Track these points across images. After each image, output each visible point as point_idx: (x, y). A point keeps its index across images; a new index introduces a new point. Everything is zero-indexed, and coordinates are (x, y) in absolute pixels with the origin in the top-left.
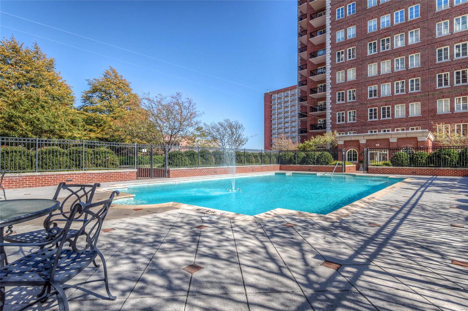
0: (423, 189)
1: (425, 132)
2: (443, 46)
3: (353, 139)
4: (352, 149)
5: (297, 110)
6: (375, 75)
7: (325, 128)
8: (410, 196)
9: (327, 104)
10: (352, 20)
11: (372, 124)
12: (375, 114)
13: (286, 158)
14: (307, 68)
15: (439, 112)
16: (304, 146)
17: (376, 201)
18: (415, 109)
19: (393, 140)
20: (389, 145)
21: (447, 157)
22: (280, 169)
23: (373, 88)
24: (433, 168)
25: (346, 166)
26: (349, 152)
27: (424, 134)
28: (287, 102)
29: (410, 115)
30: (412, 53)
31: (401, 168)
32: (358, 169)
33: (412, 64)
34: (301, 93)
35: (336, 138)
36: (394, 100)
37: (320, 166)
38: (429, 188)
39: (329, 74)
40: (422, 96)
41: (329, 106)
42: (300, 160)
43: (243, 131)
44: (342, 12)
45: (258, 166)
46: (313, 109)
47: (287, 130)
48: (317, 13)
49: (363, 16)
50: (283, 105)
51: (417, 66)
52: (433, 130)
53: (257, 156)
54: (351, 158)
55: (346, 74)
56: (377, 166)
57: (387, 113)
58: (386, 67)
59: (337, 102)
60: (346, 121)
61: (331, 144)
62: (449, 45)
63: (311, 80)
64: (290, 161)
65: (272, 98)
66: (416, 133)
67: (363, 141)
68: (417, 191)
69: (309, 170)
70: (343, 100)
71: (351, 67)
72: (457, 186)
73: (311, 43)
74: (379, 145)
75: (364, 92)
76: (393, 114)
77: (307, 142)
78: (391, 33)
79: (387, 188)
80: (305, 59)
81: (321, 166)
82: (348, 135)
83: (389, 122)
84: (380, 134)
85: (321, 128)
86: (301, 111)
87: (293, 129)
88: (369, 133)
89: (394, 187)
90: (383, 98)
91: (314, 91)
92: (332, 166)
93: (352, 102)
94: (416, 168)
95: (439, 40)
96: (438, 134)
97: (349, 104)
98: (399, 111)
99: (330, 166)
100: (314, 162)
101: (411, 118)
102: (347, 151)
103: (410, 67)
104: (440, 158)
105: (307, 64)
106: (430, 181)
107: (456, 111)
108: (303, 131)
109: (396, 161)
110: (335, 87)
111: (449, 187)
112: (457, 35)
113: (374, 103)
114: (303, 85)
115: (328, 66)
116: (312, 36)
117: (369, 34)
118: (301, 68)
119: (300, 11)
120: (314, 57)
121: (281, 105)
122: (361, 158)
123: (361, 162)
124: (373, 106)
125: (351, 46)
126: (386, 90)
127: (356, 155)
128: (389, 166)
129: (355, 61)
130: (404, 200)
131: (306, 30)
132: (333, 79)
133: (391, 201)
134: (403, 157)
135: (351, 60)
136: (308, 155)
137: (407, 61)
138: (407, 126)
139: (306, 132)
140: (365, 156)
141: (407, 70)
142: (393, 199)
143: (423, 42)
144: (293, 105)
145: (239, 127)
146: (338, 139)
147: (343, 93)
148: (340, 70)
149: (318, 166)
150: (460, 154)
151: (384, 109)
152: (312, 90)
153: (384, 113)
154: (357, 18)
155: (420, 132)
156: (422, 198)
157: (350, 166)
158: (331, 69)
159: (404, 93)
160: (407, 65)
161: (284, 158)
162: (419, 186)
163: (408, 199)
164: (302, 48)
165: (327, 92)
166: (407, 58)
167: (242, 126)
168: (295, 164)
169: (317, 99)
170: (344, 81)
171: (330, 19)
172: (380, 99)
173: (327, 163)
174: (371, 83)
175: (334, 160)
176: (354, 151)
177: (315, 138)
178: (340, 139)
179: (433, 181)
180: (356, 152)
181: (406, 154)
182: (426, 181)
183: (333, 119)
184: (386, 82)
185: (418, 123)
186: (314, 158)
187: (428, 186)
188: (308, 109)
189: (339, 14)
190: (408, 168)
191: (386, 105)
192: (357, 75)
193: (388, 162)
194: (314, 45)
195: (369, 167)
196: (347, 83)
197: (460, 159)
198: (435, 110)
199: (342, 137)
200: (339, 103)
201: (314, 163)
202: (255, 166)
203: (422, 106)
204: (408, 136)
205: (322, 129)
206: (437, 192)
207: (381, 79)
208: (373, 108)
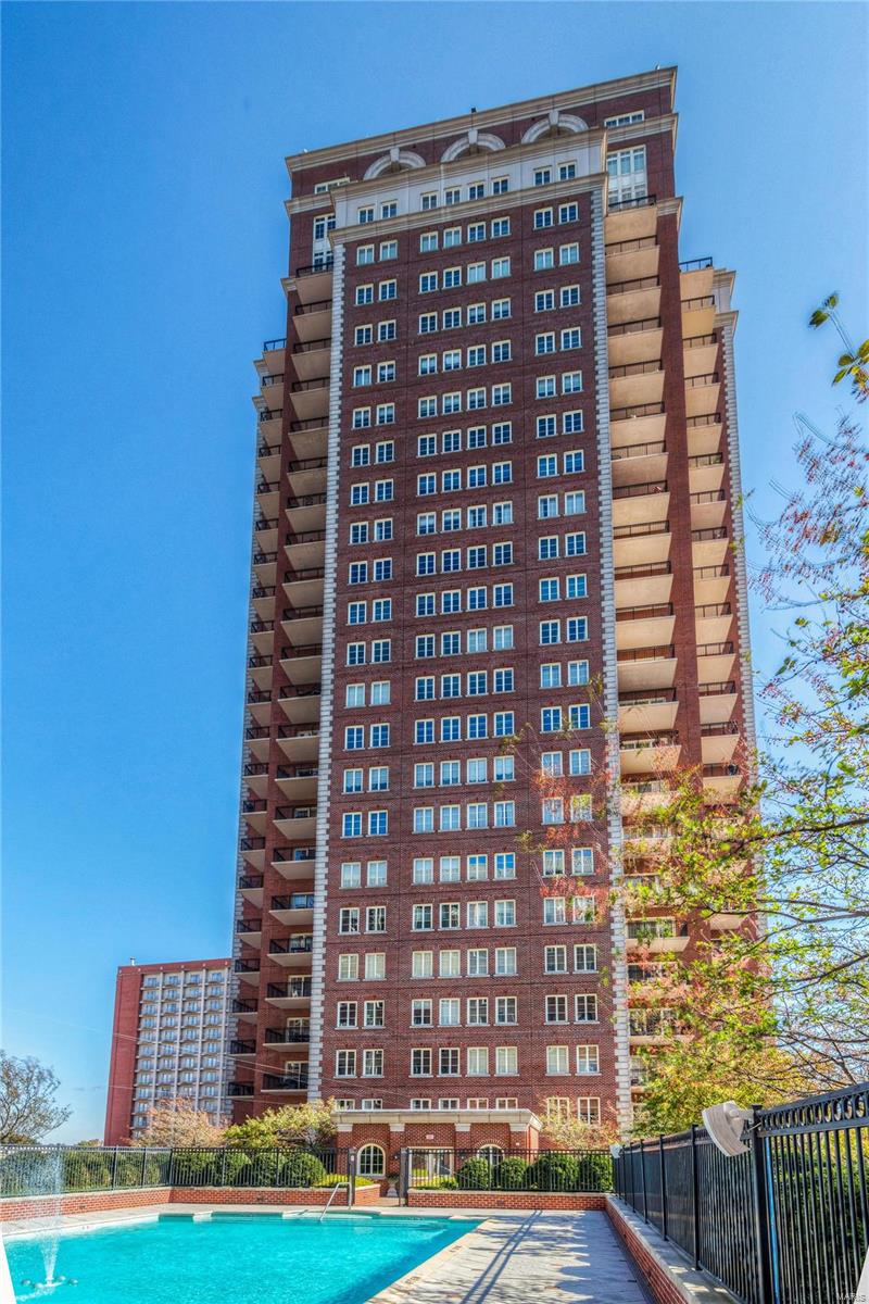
0: (510, 1247)
1: (524, 1114)
2: (555, 943)
3: (375, 1120)
4: (372, 1145)
5: (223, 1025)
6: (427, 977)
7: (304, 1086)
8: (485, 1267)
9: (312, 1027)
10: (379, 847)
11: (421, 1085)
12: (427, 1062)
13: (193, 1168)
14: (260, 930)
15: (549, 1073)
16: (246, 1133)
17: (422, 1285)
18: (507, 1061)
19: (463, 1128)
20: (455, 1137)
21: (560, 1170)
22: (172, 1200)
23: (423, 1004)
24: (536, 1194)
25: (356, 1189)
26: (363, 1153)
27: (524, 1118)
28: (195, 999)
29: (498, 1073)
30: (501, 946)
31: (476, 1193)
32: (384, 1193)
33: (501, 968)
34: (240, 987)
35: (335, 1116)
36: (465, 1036)
37: (289, 1189)
38: (523, 1244)
39: (321, 957)
40: (519, 1035)
41: (316, 1031)
42: (233, 1173)
43: (54, 1089)
44: (357, 825)
45: (102, 1193)
46: (275, 1034)
47: (186, 1077)
48: (294, 807)
49: (403, 846)
50: (179, 1006)
51: (511, 974)
52: (540, 1111)
53: (98, 1165)
54: (368, 1167)
55: (362, 963)
56: (427, 1188)
57: (453, 1062)
58: (450, 964)
59: (339, 1026)
60: (359, 1074)
61: (320, 1131)
62: (565, 943)
63: (272, 961)
64: (205, 1177)
65: (145, 984)
66: (507, 1114)
67: (397, 1127)
68: (500, 1253)
69: (260, 1201)
70: (352, 1022)
71: (375, 950)
72: (569, 1235)
73: (277, 872)
74: (432, 1137)
75: (402, 1009)
76: (464, 1068)
77: (253, 1123)
78: (460, 895)
79: (446, 1249)
80: (256, 904)
81: (294, 1189)
82: (364, 1110)
83: (454, 1083)
84: (437, 1113)
85: (293, 1084)
86: (237, 1035)
87: (208, 1076)
88: (412, 1109)
89: (457, 1247)
90: (444, 1029)
91: (279, 990)
92: (322, 1190)
93: (374, 1030)
94: (505, 1193)
95: (549, 931)
96: (549, 1120)
97: (367, 1034)
98: (476, 1062)
99: (317, 1190)
100: (275, 1180)
101: (499, 1078)
102: (358, 1149)
103: (498, 973)
104: (548, 1172)
105: (261, 920)
106: (526, 1226)
107: (579, 1073)
108: (240, 1087)
109: (467, 1179)
110: (333, 988)
111: (554, 1240)
112: (578, 929)
113: (425, 1037)
114: (246, 968)
115: (319, 937)
116: (278, 856)
117: (415, 887)
118: (244, 926)
119: (246, 786)
120: (283, 908)
121: (174, 1005)
122: (394, 1167)
123: (392, 1175)
124: (422, 1045)
125: (376, 904)
126: (449, 1012)
127: (381, 1158)
128: (454, 1188)
129: (384, 939)
130: (473, 1277)
131: (264, 838)
132: (331, 969)
133: (450, 1284)
134: (480, 1170)
135: (374, 935)
136: (257, 1162)
137: (492, 960)
138: (492, 1094)
139: (250, 1091)
140: (403, 1162)
141: (492, 977)
142: (454, 1279)
143: (521, 927)
144: (211, 1011)
145: (37, 1076)
146: (338, 1119)
147: (352, 1007)
148: (349, 951)
149: (284, 1189)
150: (580, 1164)
151: (445, 1053)
152: (274, 988)
153: (445, 1061)
154: (390, 846)
155: (515, 1114)
156: (505, 1271)
157: (366, 1186)
158: (325, 944)
159: (487, 1025)
160: (492, 968)
161: (184, 1169)
162: (505, 1240)
163: (480, 1274)
164: (251, 877)
165: (314, 997)
166: (492, 953)
167: (51, 1075)
168: (218, 1184)
169: (285, 1010)
170: (356, 979)
171: (328, 831)
172: (436, 1030)
173: (310, 1183)
174: (417, 992)
175: (328, 1173)
176: (375, 1149)
177: (275, 1114)
178: (344, 1119)
179: (531, 1225)
180: (380, 1152)
181: (486, 1162)
182: (519, 1226)
183: (327, 1065)
184: (449, 995)
185: (511, 1090)
186: (275, 1170)
187: (521, 1239)
188: (260, 1033)
189: (348, 825)
190: (490, 1193)
191: (449, 1045)
192: (389, 971)
193: (450, 1178)
194: (282, 878)
195: (410, 1191)
196: (363, 985)
197: (582, 1176)
198: (542, 1067)
199: (348, 1115)
200: (343, 1028)
201: (273, 1183)
202: (91, 1194)
203: (521, 1054)
204: (494, 1120)
205: (296, 1088)
206: (534, 1252)
207: (439, 988)
208: (423, 1050)
